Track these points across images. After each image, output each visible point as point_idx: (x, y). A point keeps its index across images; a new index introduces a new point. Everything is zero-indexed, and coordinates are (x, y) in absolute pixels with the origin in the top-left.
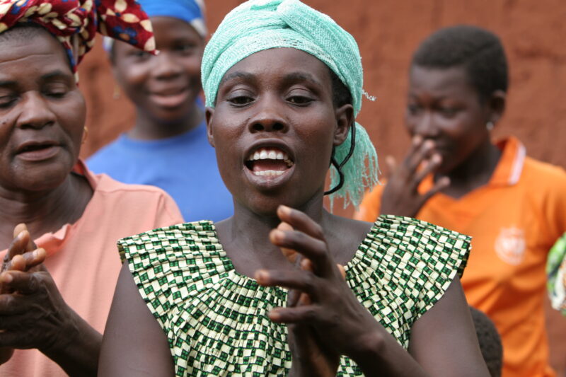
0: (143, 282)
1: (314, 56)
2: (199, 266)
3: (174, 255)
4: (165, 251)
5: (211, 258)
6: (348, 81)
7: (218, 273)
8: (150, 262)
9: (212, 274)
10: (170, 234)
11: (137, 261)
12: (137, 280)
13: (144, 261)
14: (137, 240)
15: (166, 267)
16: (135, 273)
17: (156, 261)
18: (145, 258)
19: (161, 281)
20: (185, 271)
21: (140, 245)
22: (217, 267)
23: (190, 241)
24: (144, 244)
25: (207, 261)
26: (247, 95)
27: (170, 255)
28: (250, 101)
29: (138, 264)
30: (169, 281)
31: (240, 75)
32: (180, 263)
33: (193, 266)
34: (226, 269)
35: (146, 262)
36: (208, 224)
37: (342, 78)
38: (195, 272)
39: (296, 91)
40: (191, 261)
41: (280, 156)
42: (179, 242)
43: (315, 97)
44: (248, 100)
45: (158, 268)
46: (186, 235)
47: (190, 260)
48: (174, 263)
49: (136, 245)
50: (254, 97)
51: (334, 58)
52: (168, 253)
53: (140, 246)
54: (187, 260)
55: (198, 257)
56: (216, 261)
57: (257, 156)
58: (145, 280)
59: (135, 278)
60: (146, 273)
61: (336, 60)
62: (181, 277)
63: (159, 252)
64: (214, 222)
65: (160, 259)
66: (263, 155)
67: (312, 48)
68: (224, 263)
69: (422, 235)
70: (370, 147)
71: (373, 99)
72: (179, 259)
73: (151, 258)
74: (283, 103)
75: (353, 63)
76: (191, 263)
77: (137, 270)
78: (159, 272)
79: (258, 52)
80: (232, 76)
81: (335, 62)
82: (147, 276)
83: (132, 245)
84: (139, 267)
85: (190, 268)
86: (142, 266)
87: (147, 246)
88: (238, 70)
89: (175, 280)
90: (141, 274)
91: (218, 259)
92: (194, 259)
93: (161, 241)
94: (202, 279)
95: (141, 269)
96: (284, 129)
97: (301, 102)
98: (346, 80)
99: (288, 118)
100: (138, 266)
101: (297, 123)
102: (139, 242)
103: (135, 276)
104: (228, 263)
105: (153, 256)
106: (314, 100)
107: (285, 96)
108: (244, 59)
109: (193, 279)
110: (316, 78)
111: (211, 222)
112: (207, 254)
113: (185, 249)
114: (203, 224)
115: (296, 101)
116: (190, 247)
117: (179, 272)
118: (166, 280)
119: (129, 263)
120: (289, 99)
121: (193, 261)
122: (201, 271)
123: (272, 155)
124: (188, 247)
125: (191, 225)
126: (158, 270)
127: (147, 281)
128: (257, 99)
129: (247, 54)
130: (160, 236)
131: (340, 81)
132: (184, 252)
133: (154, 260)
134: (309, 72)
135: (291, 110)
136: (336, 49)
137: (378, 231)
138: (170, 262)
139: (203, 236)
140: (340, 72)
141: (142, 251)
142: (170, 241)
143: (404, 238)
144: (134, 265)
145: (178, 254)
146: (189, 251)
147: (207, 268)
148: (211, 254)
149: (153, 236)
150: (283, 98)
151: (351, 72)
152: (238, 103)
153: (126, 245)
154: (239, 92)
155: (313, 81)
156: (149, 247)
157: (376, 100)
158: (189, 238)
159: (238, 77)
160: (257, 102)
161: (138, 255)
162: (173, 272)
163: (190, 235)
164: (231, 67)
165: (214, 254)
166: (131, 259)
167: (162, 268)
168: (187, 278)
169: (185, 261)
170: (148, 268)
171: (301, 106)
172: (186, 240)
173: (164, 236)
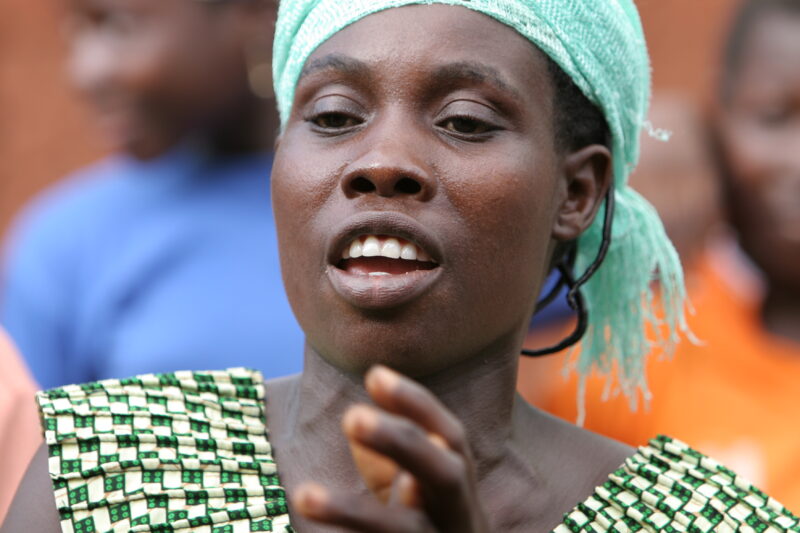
0: (74, 507)
1: (511, 28)
2: (209, 491)
3: (157, 455)
4: (137, 442)
5: (240, 474)
6: (597, 92)
7: (249, 517)
8: (99, 463)
9: (236, 516)
10: (156, 399)
11: (70, 453)
12: (61, 498)
13: (85, 456)
14: (79, 403)
15: (134, 480)
16: (60, 482)
17: (113, 464)
18: (89, 450)
19: (114, 512)
20: (174, 498)
21: (84, 418)
22: (250, 500)
23: (199, 425)
24: (93, 416)
25: (230, 481)
26: (348, 110)
27: (148, 455)
28: (354, 124)
29: (71, 462)
30: (134, 517)
31: (335, 62)
32: (167, 475)
33: (195, 488)
34: (268, 509)
35: (90, 461)
36: (250, 382)
37: (581, 83)
38: (196, 503)
39: (461, 104)
40: (192, 475)
41: (408, 253)
42: (175, 423)
43: (502, 122)
44: (348, 122)
45: (114, 479)
46: (194, 406)
47: (192, 472)
48: (153, 474)
49: (75, 415)
50: (364, 116)
51: (564, 36)
52: (144, 448)
53: (83, 420)
54: (183, 470)
55: (211, 467)
56: (251, 483)
57: (357, 251)
58: (79, 501)
59: (57, 493)
60: (86, 487)
61: (568, 41)
62: (163, 510)
63: (125, 441)
64: (265, 376)
65: (122, 459)
66: (370, 248)
67: (508, 9)
68: (267, 494)
69: (722, 518)
70: (665, 251)
71: (665, 137)
72: (166, 467)
73: (103, 453)
74: (426, 131)
75: (613, 52)
76: (192, 481)
77: (66, 476)
78: (115, 489)
79: (380, 11)
80: (318, 65)
81: (565, 46)
82: (86, 493)
83: (65, 413)
84: (71, 469)
85: (187, 493)
86: (80, 467)
87: (98, 421)
88: (332, 52)
89: (147, 516)
90: (73, 485)
91: (255, 479)
92: (201, 471)
93: (132, 416)
94: (210, 523)
95: (77, 474)
96: (422, 191)
97: (469, 129)
98: (593, 89)
99: (433, 168)
100: (70, 465)
101: (456, 179)
102: (83, 410)
103: (58, 488)
104: (275, 494)
105: (108, 448)
106: (501, 129)
107: (434, 116)
108: (347, 26)
109: (190, 521)
110: (508, 78)
111: (257, 376)
112: (232, 462)
113: (185, 445)
114: (241, 381)
115: (456, 128)
116: (197, 441)
117: (160, 500)
118: (129, 511)
119: (51, 455)
120: (443, 124)
121: (197, 474)
122: (213, 503)
123: (391, 249)
124: (191, 440)
125: (211, 379)
126: (114, 485)
127: (84, 505)
128: (370, 118)
129: (356, 16)
130: (133, 401)
131: (577, 90)
132: (182, 450)
133: (108, 459)
134: (493, 65)
135: (443, 148)
136: (568, 14)
137: (625, 484)
138: (143, 470)
139: (233, 414)
140: (579, 69)
141: (86, 433)
142: (153, 417)
143: (680, 516)
144: (62, 462)
145: (167, 453)
146: (192, 451)
147: (227, 497)
148: (241, 466)
149: (118, 398)
150: (431, 120)
151: (608, 70)
152: (329, 125)
153: (53, 412)
154: (332, 100)
155: (501, 85)
156: (103, 424)
157: (672, 139)
158: (198, 416)
159: (331, 68)
160: (370, 126)
161: (74, 440)
162: (148, 497)
163: (203, 406)
164: (320, 45)
165: (249, 466)
166: (56, 448)
167: (123, 482)
168: (177, 515)
169: (179, 474)
170: (92, 474)
171: (467, 140)
172: (192, 421)
173: (142, 402)
